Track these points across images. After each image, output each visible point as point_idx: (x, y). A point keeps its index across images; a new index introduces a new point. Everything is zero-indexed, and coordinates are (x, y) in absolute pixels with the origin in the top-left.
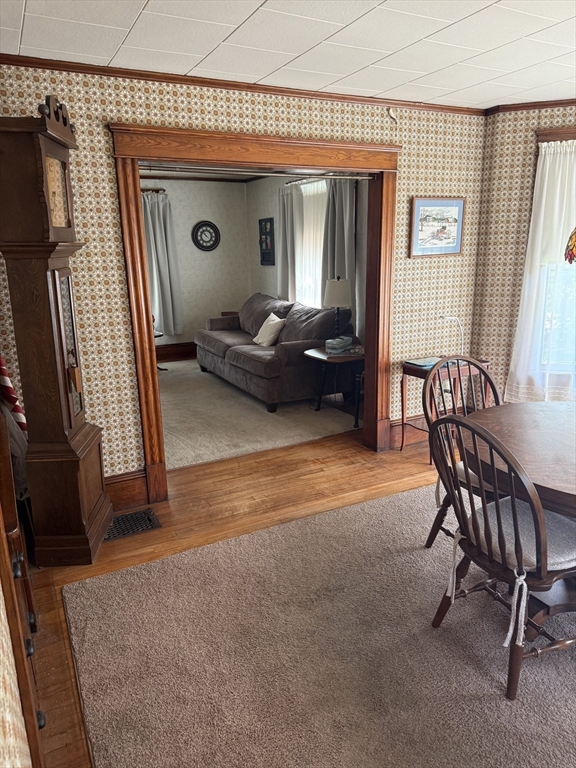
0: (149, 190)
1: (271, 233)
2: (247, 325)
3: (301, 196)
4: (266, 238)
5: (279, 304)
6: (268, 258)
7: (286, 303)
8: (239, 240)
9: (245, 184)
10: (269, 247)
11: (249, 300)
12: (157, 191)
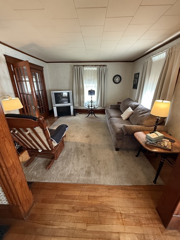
0: (101, 66)
1: (138, 78)
2: (121, 109)
3: (152, 62)
4: (136, 80)
5: (134, 103)
6: (135, 87)
7: (137, 104)
8: (128, 80)
9: (132, 63)
10: (136, 83)
11: (125, 100)
12: (104, 66)
